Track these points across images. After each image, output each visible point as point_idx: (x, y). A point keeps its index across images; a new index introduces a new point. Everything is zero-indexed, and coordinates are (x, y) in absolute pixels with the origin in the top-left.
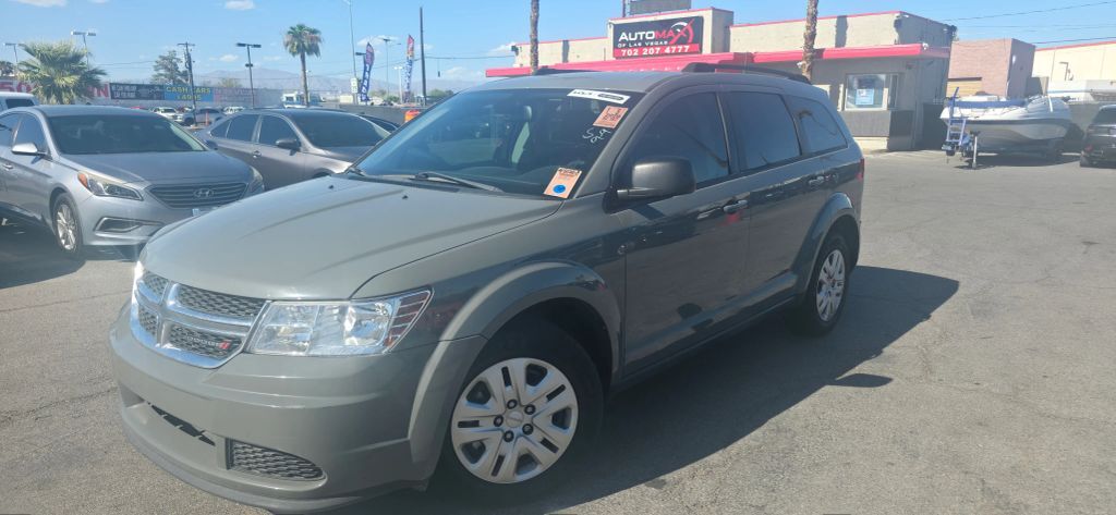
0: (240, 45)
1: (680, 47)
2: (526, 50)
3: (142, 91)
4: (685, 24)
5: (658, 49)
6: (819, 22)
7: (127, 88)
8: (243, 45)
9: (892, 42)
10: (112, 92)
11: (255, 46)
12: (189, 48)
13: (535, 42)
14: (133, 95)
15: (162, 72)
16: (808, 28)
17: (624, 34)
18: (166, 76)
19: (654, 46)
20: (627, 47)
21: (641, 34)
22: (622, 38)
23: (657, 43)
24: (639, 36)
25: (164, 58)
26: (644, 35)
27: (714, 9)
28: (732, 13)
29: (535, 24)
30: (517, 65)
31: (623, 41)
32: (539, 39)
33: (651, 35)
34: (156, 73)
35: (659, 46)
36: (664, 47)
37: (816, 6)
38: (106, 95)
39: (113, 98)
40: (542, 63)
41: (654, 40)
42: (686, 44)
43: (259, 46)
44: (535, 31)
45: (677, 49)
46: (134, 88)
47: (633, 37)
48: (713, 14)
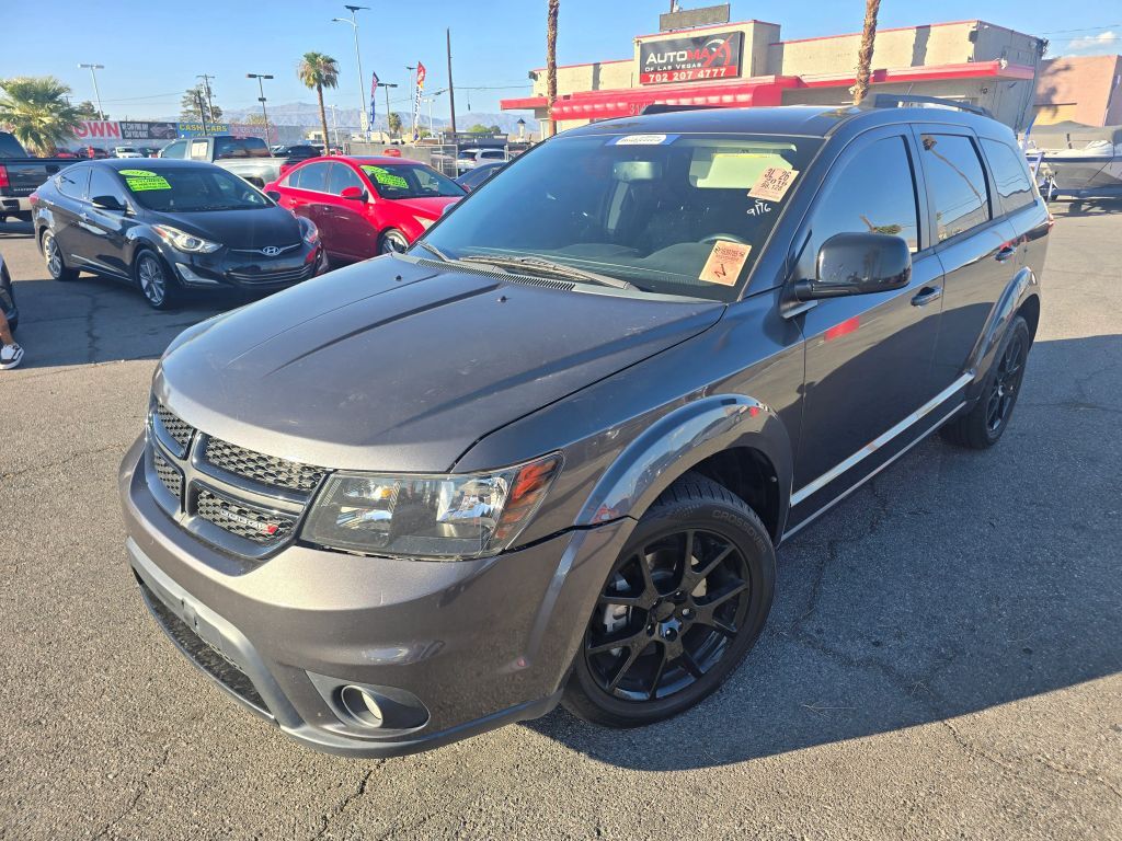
0: (250, 76)
1: (716, 70)
2: (544, 76)
3: (154, 129)
4: (721, 42)
5: (690, 73)
6: (878, 36)
7: (138, 126)
8: (254, 76)
9: (965, 60)
10: (123, 131)
11: (267, 77)
12: (209, 80)
13: (553, 66)
14: (145, 135)
15: (191, 108)
16: (864, 43)
17: (652, 55)
18: (195, 112)
19: (686, 70)
20: (655, 71)
21: (672, 54)
22: (649, 60)
23: (689, 66)
24: (669, 57)
25: (191, 92)
26: (675, 56)
27: (755, 21)
28: (779, 26)
29: (553, 44)
30: (534, 95)
31: (652, 64)
32: (557, 65)
33: (682, 56)
34: (184, 110)
35: (690, 69)
36: (697, 70)
37: (875, 15)
38: (117, 135)
39: (124, 137)
40: (561, 92)
41: (686, 62)
42: (722, 66)
43: (271, 77)
44: (553, 54)
45: (712, 73)
46: (145, 127)
47: (662, 58)
48: (755, 29)
